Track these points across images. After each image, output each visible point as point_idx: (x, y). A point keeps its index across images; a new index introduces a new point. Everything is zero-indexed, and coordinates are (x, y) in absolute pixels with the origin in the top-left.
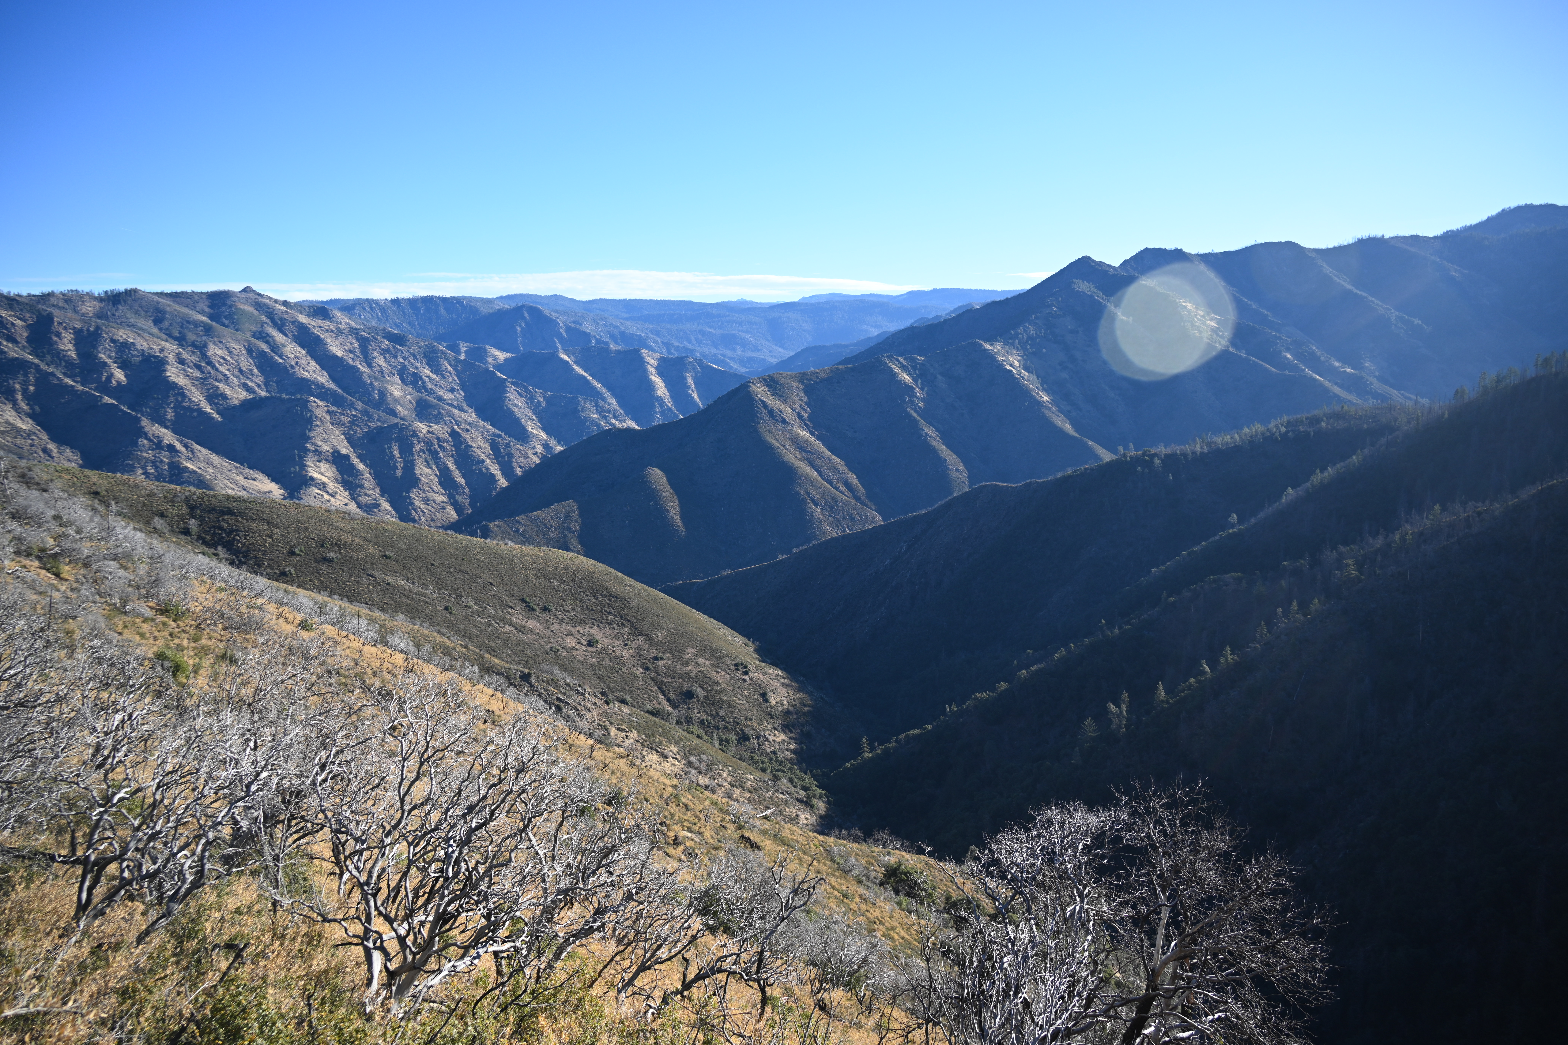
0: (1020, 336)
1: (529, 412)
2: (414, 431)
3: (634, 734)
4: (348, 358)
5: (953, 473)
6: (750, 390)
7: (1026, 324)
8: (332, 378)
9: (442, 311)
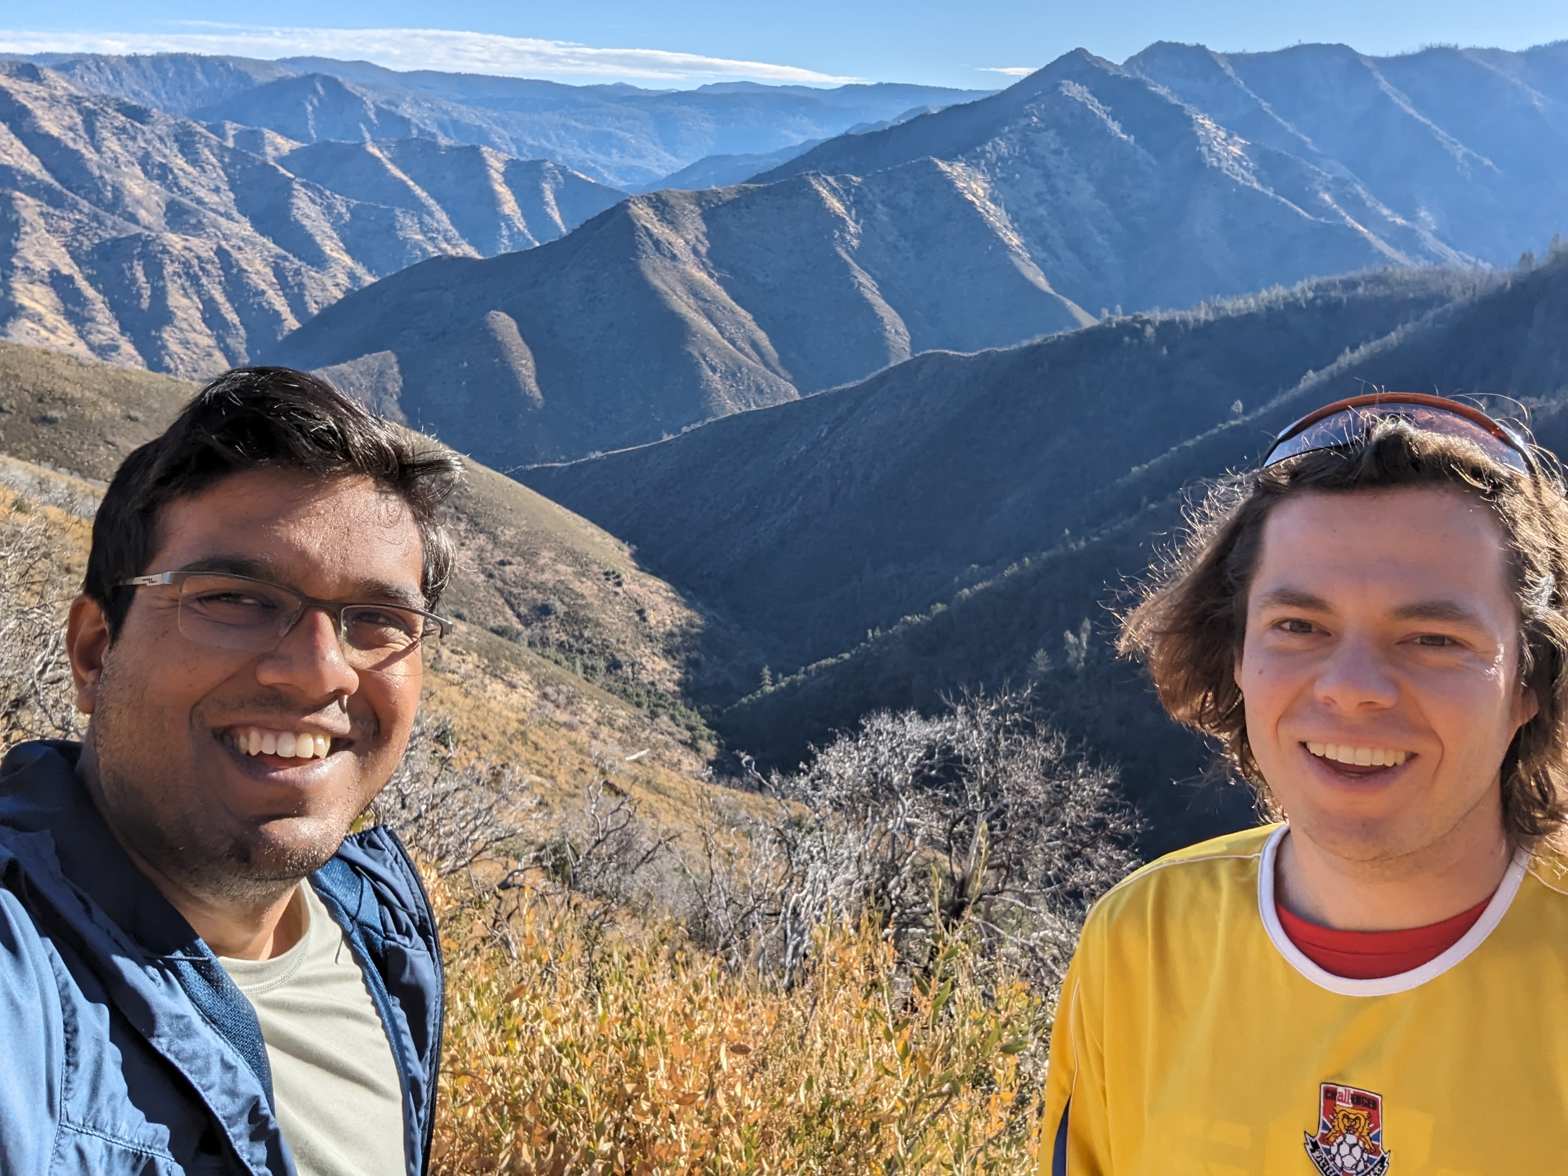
0: (988, 155)
1: (327, 227)
2: (164, 246)
3: (473, 658)
4: (68, 139)
5: (891, 336)
6: (629, 212)
7: (997, 139)
8: (46, 166)
9: (199, 76)
